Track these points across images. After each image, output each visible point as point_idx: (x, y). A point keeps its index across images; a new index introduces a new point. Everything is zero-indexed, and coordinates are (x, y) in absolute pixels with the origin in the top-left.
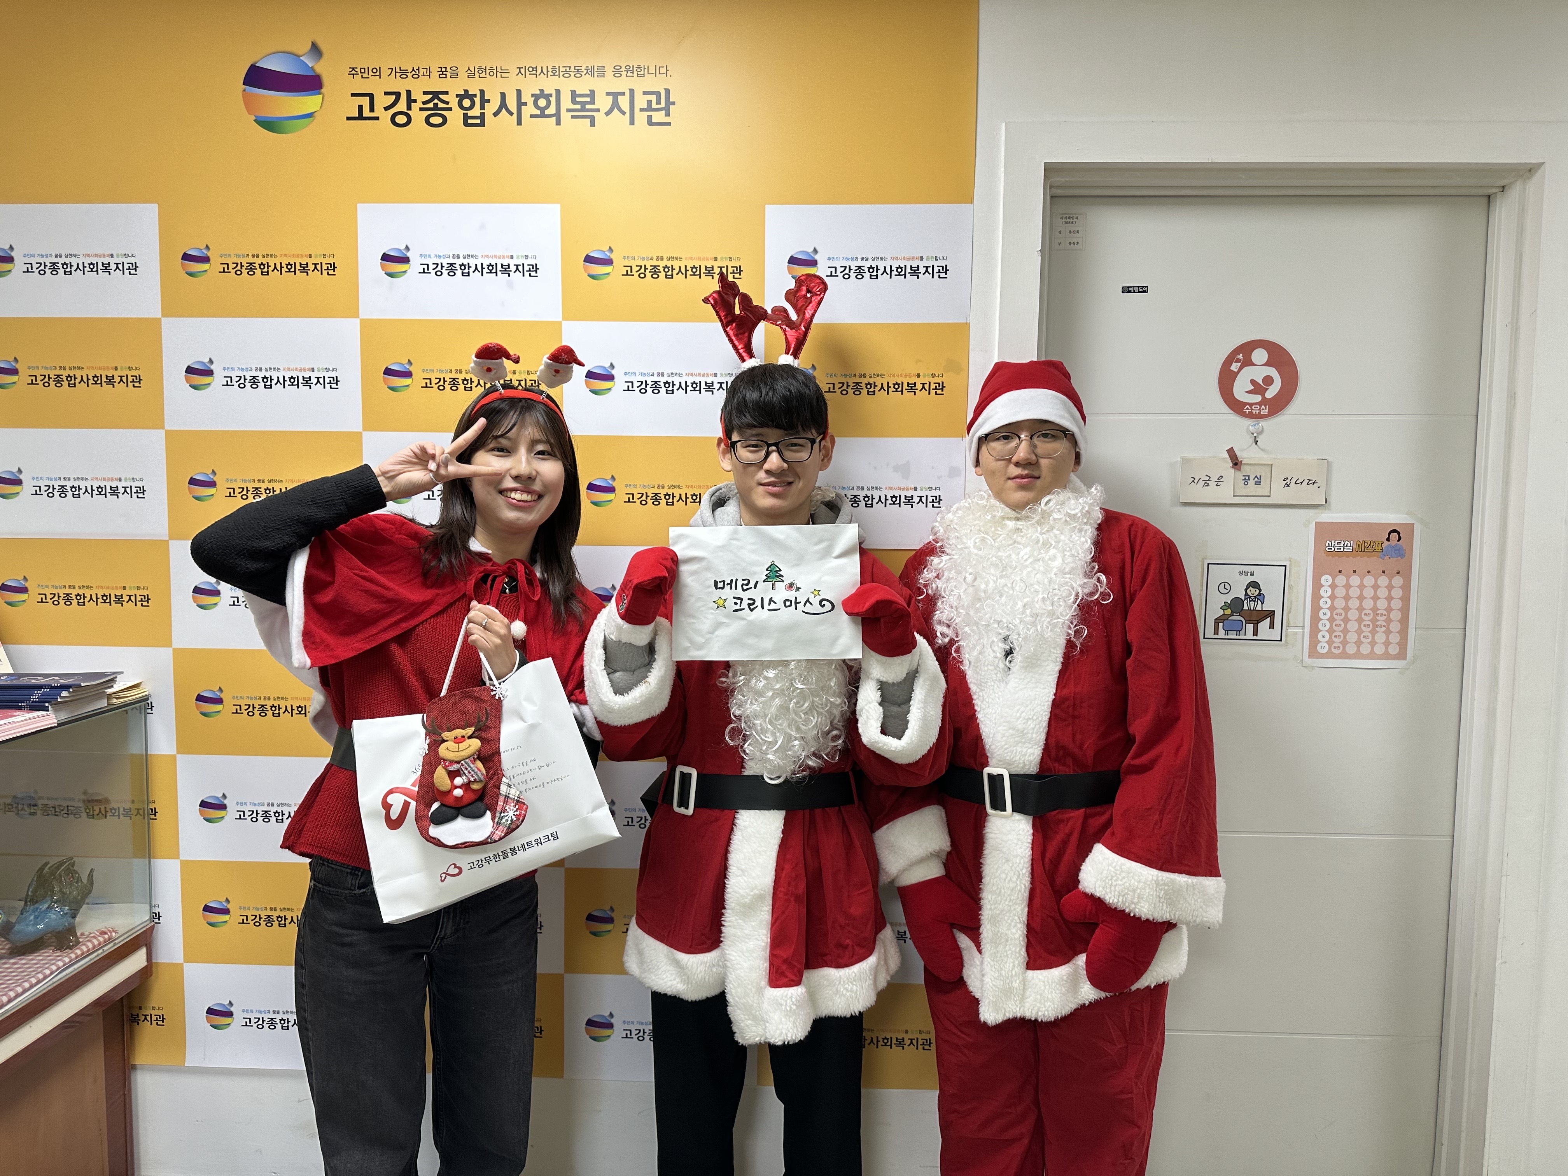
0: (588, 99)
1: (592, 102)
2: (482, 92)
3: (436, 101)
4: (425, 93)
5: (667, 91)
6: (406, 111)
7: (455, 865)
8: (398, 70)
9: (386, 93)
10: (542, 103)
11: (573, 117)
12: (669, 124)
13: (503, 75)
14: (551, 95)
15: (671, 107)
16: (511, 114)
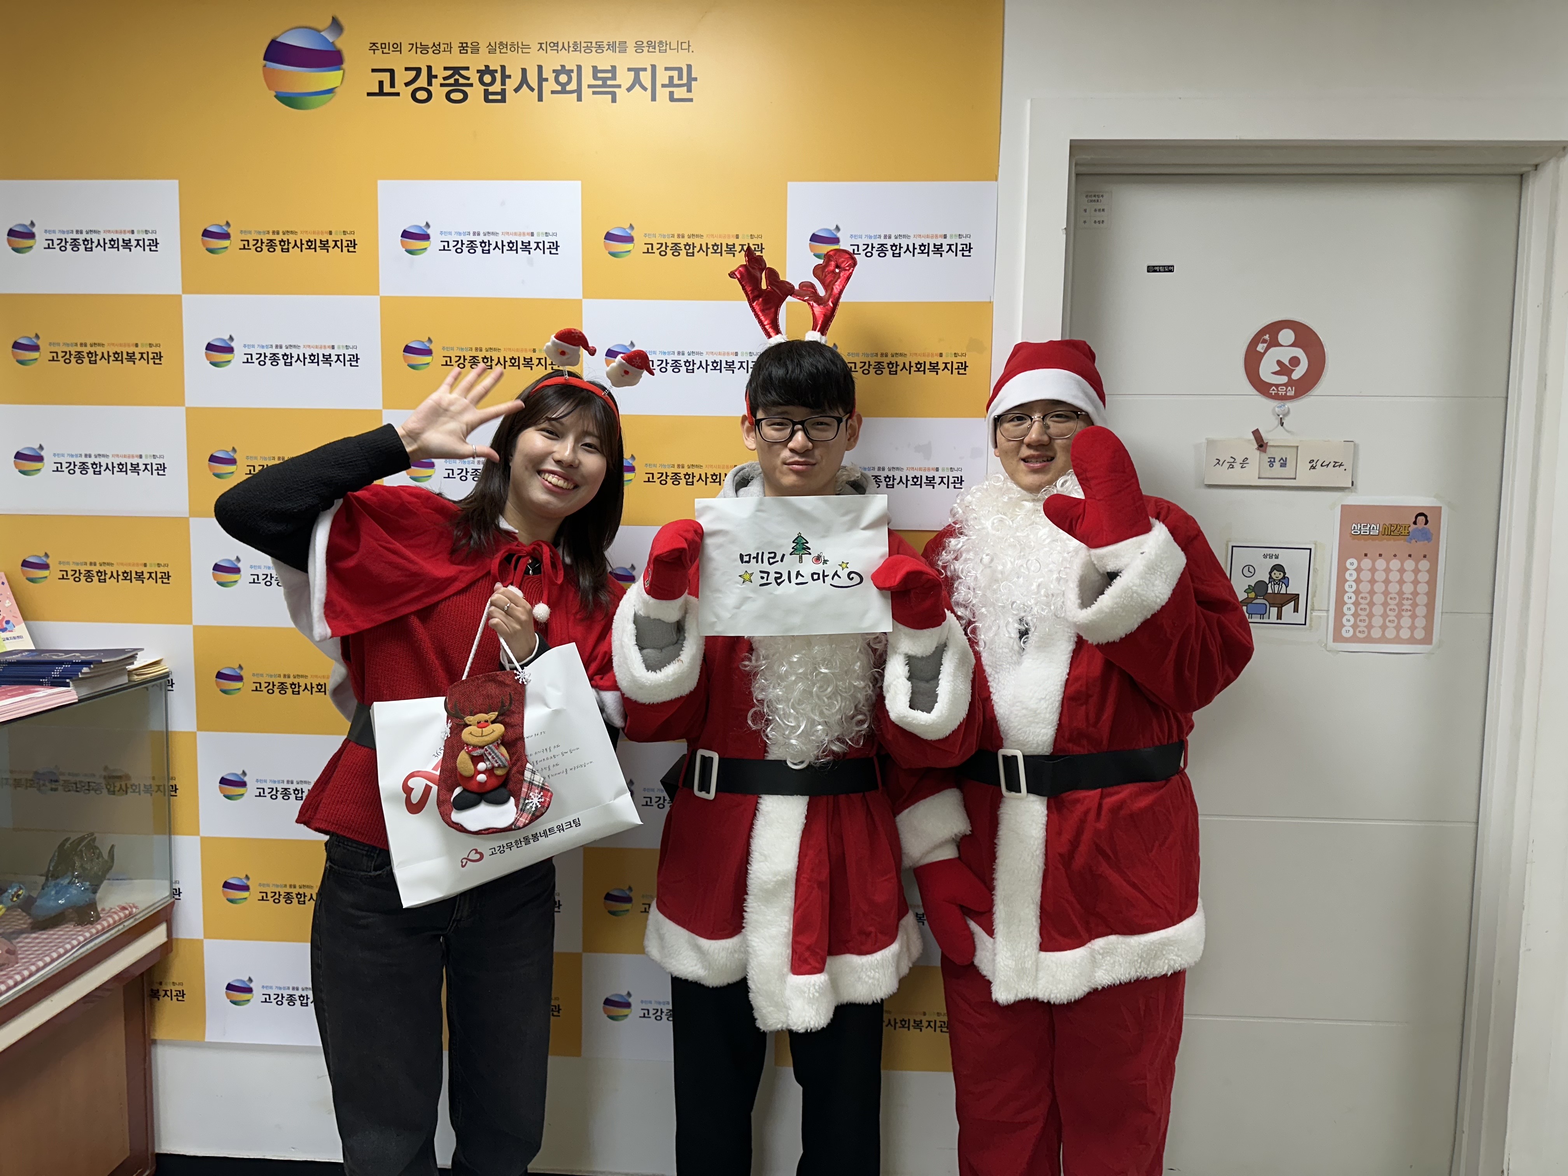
0: (609, 75)
1: (614, 78)
2: (503, 68)
3: (457, 77)
4: (446, 69)
5: (689, 67)
6: (425, 85)
7: (476, 850)
8: (419, 45)
9: (407, 69)
10: (563, 78)
11: (594, 93)
12: (691, 100)
13: (524, 50)
14: (572, 71)
15: (693, 83)
16: (532, 90)
